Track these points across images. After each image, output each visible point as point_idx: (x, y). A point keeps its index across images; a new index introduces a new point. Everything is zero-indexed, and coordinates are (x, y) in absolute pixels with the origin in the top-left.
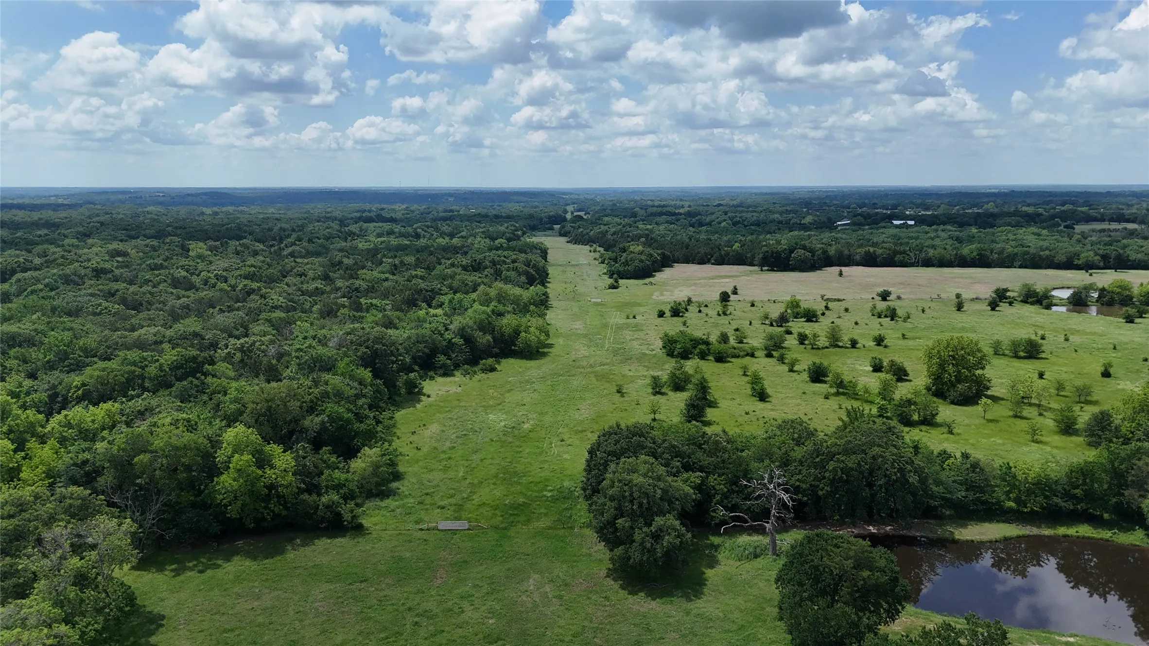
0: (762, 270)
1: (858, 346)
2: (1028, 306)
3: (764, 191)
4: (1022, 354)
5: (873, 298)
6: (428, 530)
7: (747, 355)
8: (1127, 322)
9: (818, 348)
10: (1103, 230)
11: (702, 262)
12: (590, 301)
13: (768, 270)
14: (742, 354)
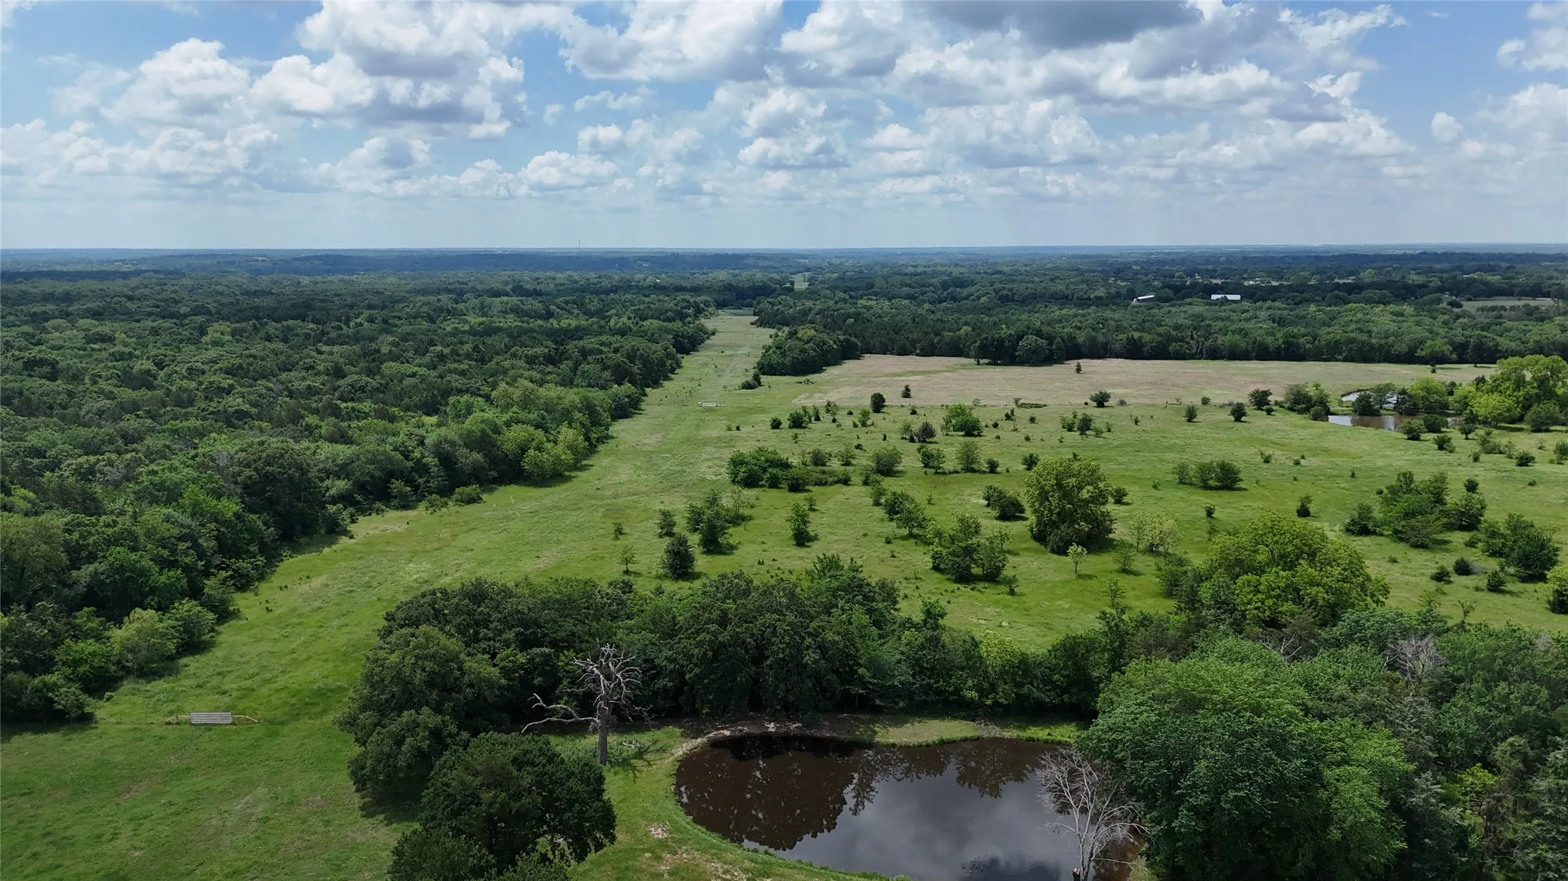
0: (979, 364)
1: (998, 469)
2: (1293, 414)
3: (1083, 253)
4: (1212, 483)
5: (1086, 404)
6: (178, 724)
7: (838, 482)
8: (1409, 439)
9: (944, 473)
10: (1493, 309)
11: (903, 352)
12: (701, 406)
13: (989, 364)
14: (831, 480)
